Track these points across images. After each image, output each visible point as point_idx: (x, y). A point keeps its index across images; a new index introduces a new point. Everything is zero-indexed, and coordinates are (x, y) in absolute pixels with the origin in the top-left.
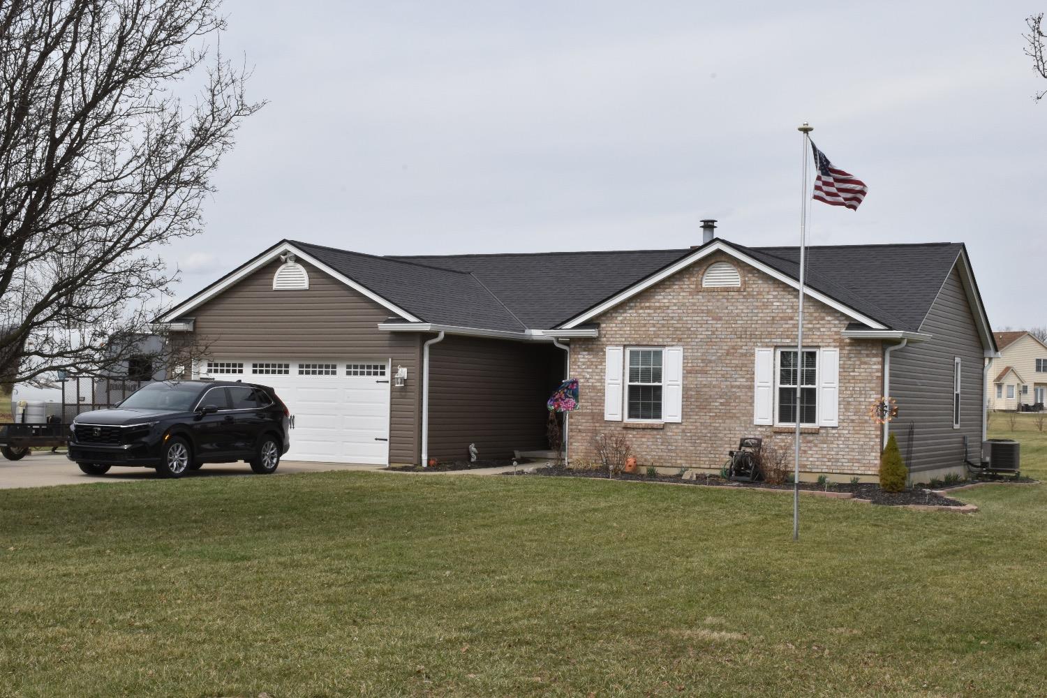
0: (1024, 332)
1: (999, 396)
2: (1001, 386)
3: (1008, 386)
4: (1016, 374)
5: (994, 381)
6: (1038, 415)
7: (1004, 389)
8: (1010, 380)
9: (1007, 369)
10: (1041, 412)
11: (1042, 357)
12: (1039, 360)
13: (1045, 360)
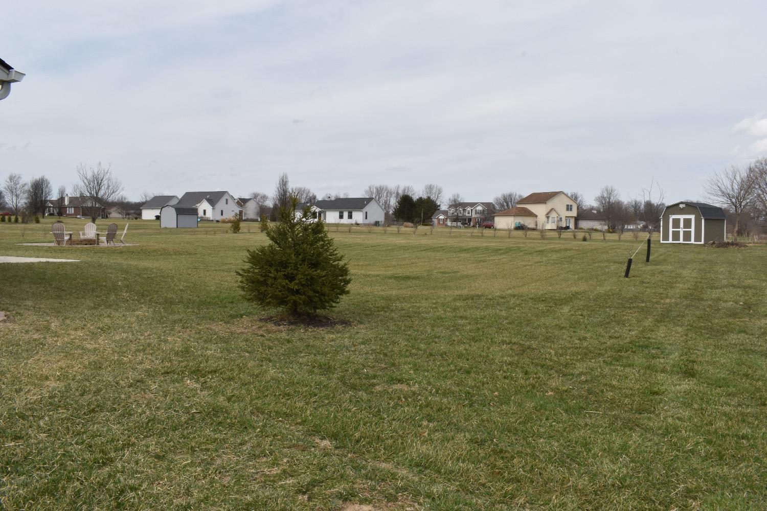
0: (560, 192)
1: (548, 222)
3: (553, 218)
4: (556, 211)
5: (546, 215)
7: (551, 219)
8: (554, 215)
9: (552, 209)
11: (569, 204)
12: (568, 205)
13: (571, 206)
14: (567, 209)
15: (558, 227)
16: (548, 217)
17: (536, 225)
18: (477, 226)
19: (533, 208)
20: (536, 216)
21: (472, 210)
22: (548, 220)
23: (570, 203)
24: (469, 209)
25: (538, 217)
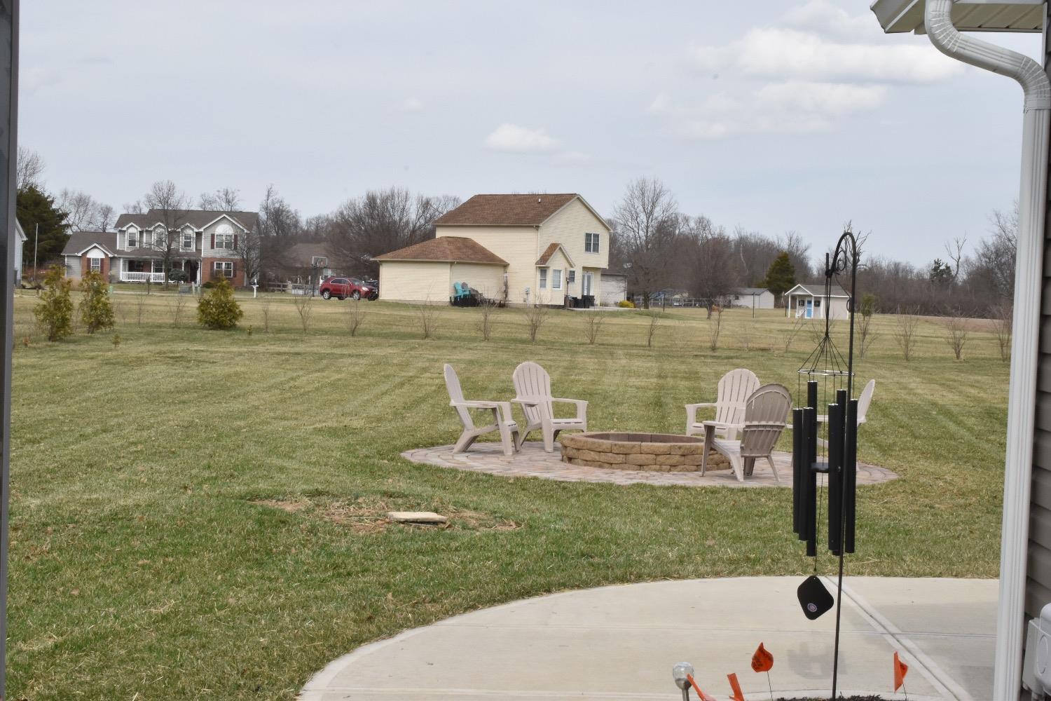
0: (572, 195)
1: (543, 285)
2: (545, 271)
3: (555, 271)
4: (563, 253)
5: (536, 264)
6: (589, 314)
7: (550, 274)
8: (557, 263)
9: (554, 247)
10: (591, 309)
11: (592, 232)
12: (588, 236)
13: (597, 236)
14: (588, 248)
15: (566, 297)
16: (543, 271)
17: (506, 293)
18: (255, 287)
19: (489, 240)
20: (505, 266)
21: (199, 235)
22: (543, 280)
23: (596, 229)
24: (189, 232)
25: (510, 269)
